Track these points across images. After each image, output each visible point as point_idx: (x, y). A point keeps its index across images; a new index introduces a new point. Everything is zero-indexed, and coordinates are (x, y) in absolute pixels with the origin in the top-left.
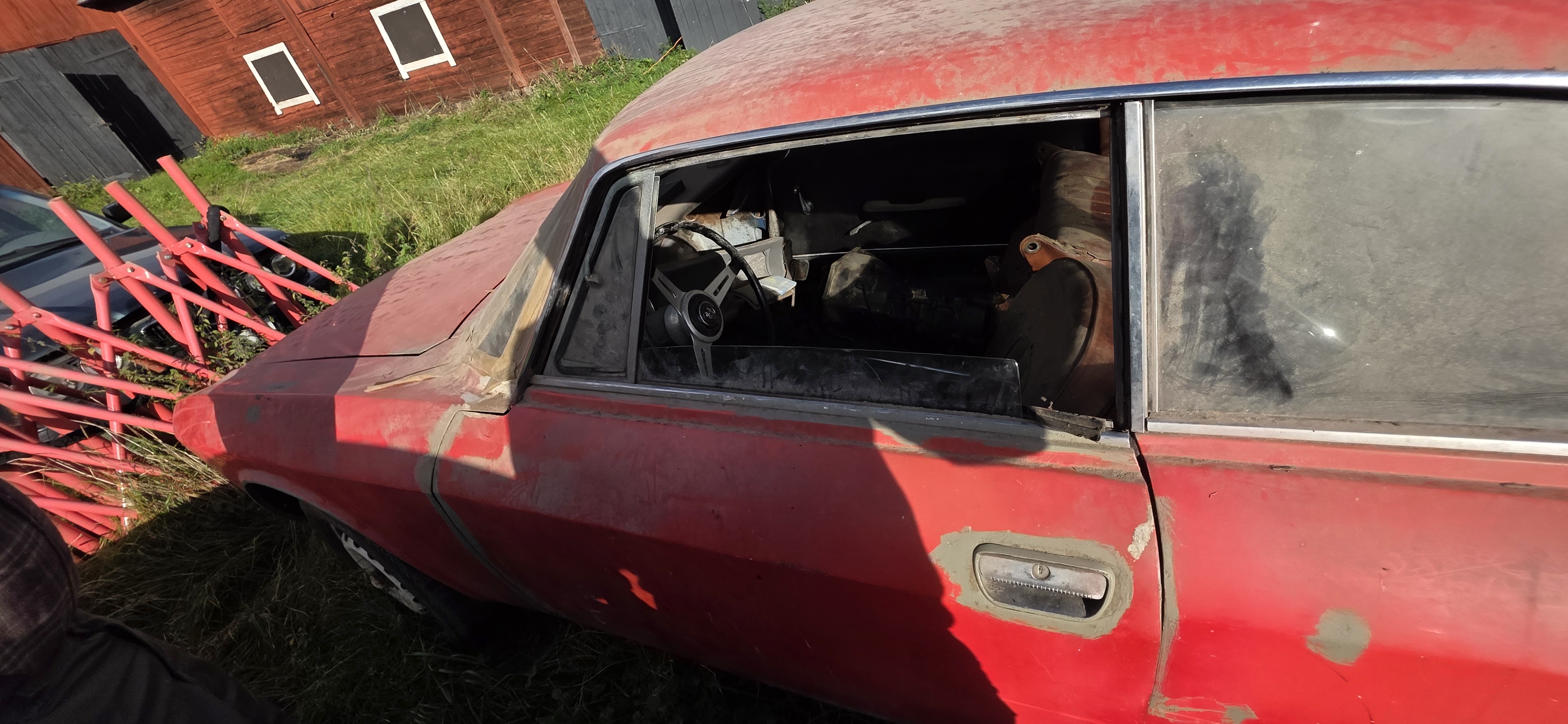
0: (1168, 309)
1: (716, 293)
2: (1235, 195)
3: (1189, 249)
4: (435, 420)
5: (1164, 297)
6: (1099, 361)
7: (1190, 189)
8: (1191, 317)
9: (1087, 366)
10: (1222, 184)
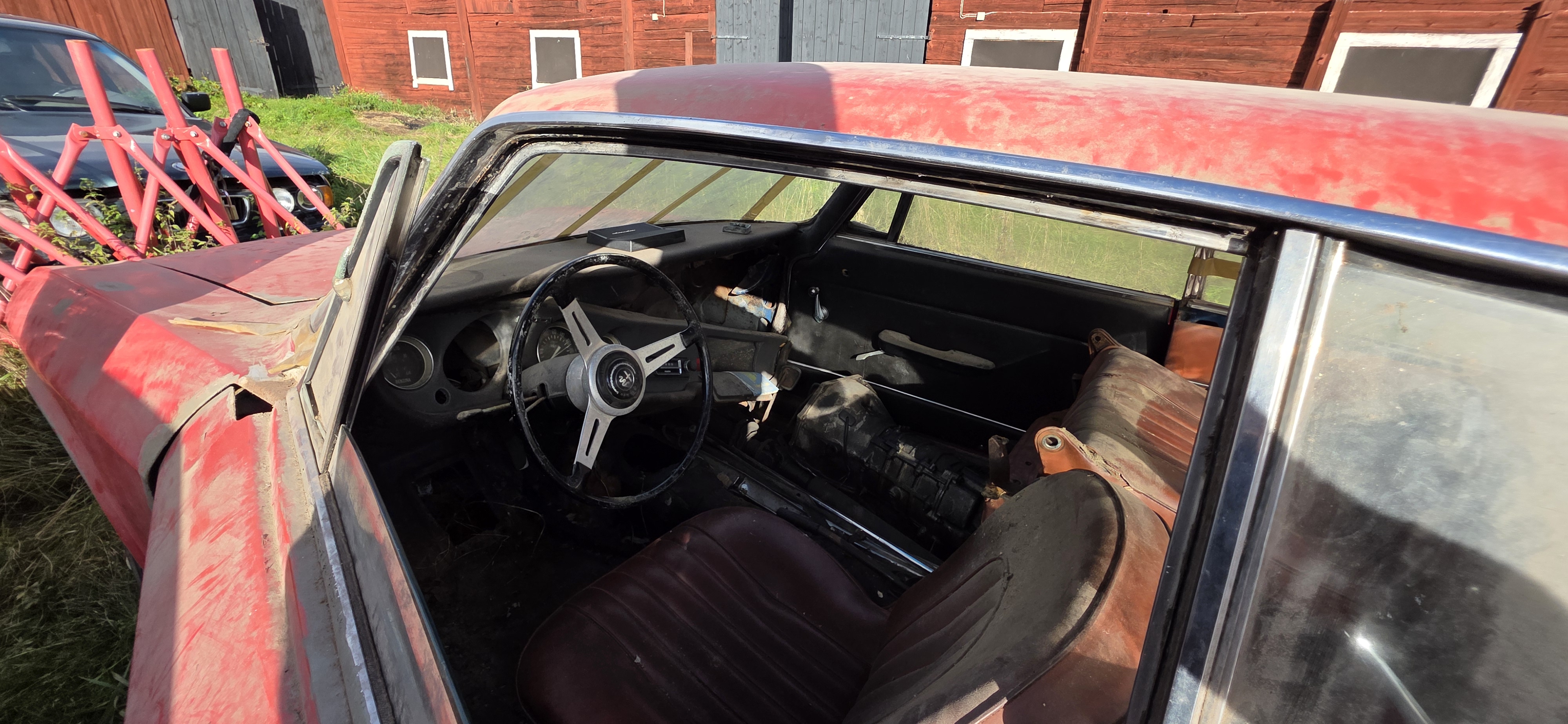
0: (1265, 639)
1: (649, 359)
2: (1466, 471)
3: (1341, 542)
4: (203, 384)
5: (1263, 612)
6: (1102, 655)
7: (1372, 430)
8: (1310, 673)
9: (1080, 657)
10: (1443, 441)
